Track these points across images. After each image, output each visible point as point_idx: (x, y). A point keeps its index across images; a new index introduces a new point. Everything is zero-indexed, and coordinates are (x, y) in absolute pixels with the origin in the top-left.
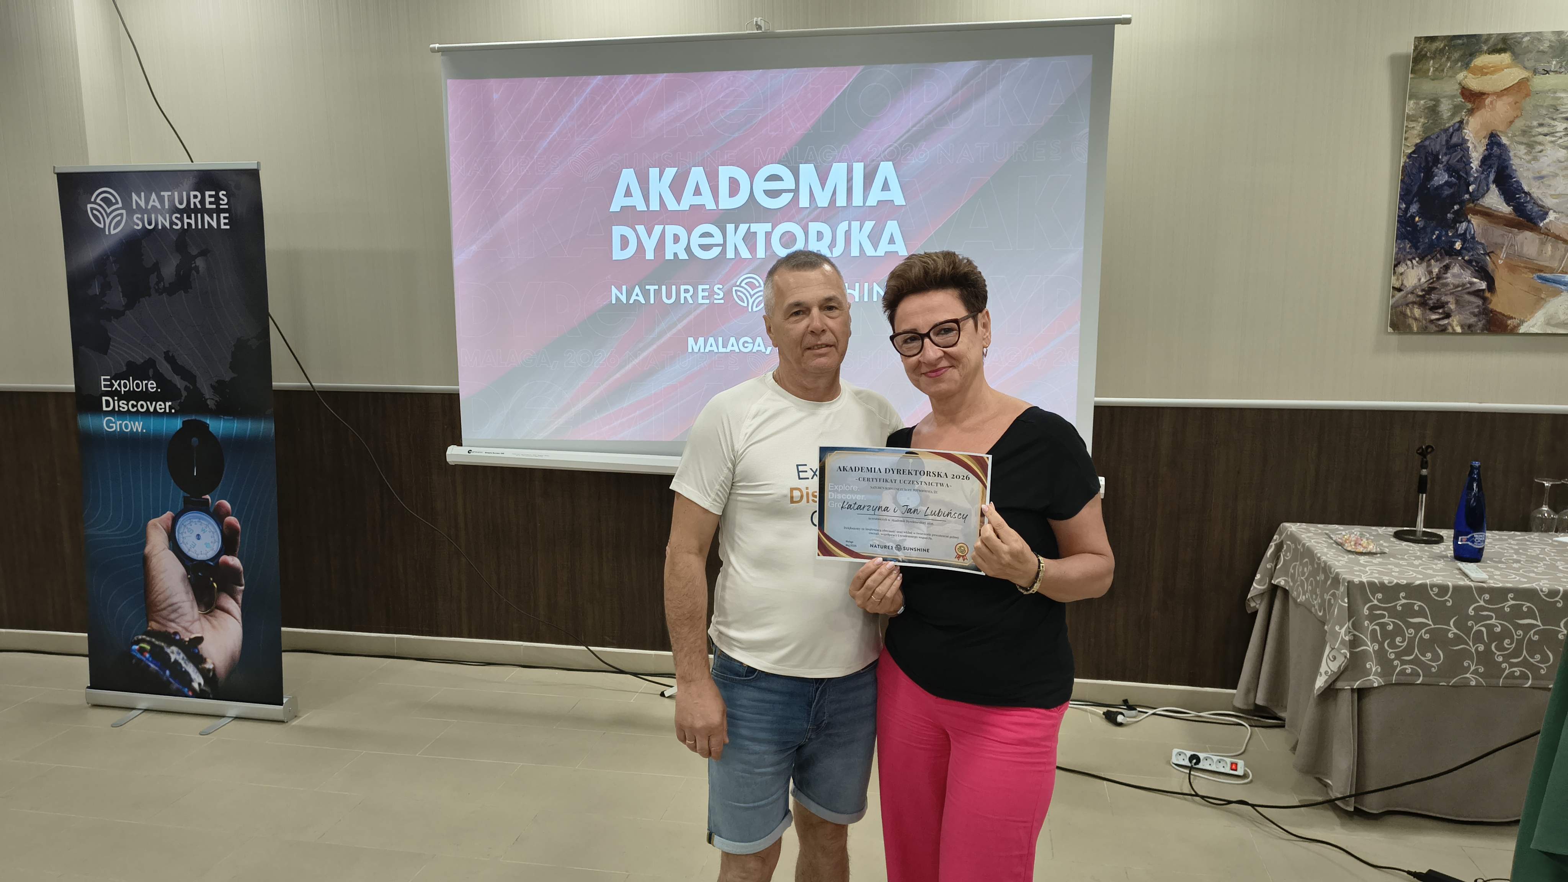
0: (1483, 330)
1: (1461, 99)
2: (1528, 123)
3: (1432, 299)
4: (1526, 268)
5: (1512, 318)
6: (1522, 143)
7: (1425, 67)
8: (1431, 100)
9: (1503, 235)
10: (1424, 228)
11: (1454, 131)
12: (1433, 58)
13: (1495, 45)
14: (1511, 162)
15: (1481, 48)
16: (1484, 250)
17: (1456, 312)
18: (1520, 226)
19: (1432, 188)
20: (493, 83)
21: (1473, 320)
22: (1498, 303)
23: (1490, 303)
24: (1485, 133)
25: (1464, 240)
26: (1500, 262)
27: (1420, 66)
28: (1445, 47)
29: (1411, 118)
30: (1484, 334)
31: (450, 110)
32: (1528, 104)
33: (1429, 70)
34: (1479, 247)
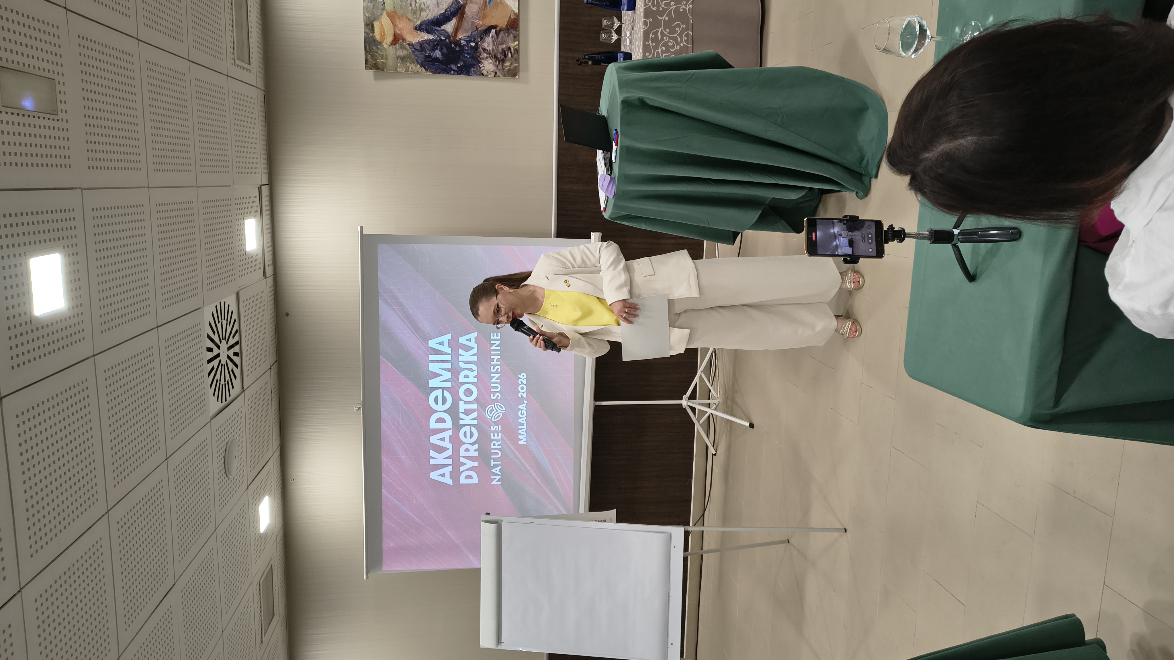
0: (517, 31)
1: (397, 45)
2: (410, 11)
3: (501, 57)
4: (484, 10)
5: (510, 16)
6: (420, 14)
7: (380, 63)
8: (398, 60)
9: (467, 22)
10: (464, 62)
11: (413, 48)
12: (376, 60)
13: (370, 29)
14: (430, 19)
15: (371, 36)
16: (475, 31)
17: (508, 45)
18: (463, 13)
19: (443, 58)
20: (385, 546)
21: (511, 36)
22: (502, 23)
23: (503, 28)
24: (415, 32)
25: (470, 41)
26: (481, 23)
27: (380, 66)
28: (370, 54)
29: (407, 70)
30: (519, 29)
31: (399, 569)
32: (400, 12)
33: (382, 62)
34: (473, 34)
